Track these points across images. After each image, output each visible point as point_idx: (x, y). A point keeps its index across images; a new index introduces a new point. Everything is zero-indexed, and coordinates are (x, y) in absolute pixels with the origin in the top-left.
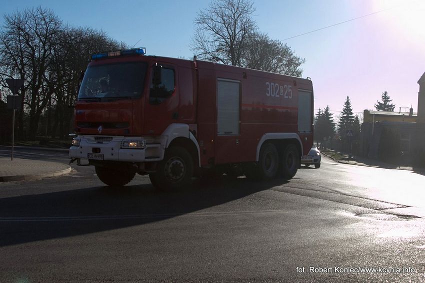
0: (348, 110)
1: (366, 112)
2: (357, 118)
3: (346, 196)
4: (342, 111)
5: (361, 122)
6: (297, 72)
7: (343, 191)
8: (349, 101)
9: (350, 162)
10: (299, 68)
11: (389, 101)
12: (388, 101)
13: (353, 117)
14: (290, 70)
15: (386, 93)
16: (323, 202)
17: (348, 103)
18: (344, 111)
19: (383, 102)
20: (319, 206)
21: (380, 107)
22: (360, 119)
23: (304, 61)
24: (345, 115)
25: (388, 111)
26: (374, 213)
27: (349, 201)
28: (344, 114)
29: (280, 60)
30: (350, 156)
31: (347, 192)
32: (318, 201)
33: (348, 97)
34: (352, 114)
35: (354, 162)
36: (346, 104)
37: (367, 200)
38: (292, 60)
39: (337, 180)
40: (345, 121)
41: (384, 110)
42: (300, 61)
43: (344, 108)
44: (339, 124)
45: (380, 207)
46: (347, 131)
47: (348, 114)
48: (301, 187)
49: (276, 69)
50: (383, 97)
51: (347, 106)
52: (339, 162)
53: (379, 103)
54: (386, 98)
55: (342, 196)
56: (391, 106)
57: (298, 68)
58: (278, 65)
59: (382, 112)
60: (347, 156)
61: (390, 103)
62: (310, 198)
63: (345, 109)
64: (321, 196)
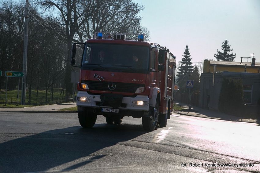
0: (187, 59)
1: (206, 62)
2: (196, 68)
3: (195, 151)
4: (181, 61)
5: (201, 72)
6: (135, 19)
7: (191, 146)
8: (189, 51)
9: (191, 113)
10: (138, 15)
11: (230, 50)
12: (228, 50)
13: (192, 67)
14: (128, 17)
15: (226, 42)
16: (173, 157)
17: (187, 53)
18: (183, 60)
19: (222, 52)
20: (170, 161)
21: (220, 56)
22: (199, 69)
23: (143, 7)
24: (184, 65)
25: (228, 60)
26: (227, 169)
27: (199, 156)
28: (183, 63)
29: (118, 7)
30: (190, 108)
31: (195, 147)
32: (167, 156)
33: (187, 46)
34: (191, 63)
35: (195, 114)
36: (185, 53)
37: (218, 156)
38: (130, 6)
39: (182, 133)
40: (184, 71)
41: (224, 60)
42: (138, 8)
43: (183, 57)
44: (178, 74)
45: (231, 162)
46: (188, 82)
47: (187, 64)
48: (148, 141)
49: (114, 16)
50: (223, 46)
51: (186, 55)
52: (179, 113)
53: (219, 52)
54: (226, 47)
55: (190, 150)
56: (232, 55)
57: (136, 15)
58: (115, 12)
59: (222, 62)
60: (186, 107)
61: (230, 53)
62: (159, 152)
63: (184, 59)
64: (170, 150)
